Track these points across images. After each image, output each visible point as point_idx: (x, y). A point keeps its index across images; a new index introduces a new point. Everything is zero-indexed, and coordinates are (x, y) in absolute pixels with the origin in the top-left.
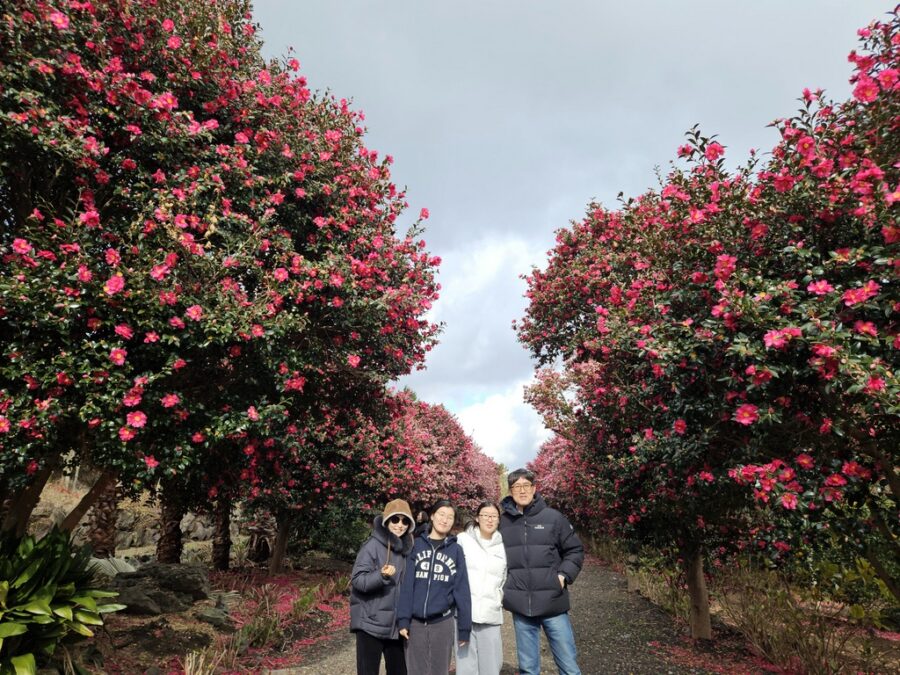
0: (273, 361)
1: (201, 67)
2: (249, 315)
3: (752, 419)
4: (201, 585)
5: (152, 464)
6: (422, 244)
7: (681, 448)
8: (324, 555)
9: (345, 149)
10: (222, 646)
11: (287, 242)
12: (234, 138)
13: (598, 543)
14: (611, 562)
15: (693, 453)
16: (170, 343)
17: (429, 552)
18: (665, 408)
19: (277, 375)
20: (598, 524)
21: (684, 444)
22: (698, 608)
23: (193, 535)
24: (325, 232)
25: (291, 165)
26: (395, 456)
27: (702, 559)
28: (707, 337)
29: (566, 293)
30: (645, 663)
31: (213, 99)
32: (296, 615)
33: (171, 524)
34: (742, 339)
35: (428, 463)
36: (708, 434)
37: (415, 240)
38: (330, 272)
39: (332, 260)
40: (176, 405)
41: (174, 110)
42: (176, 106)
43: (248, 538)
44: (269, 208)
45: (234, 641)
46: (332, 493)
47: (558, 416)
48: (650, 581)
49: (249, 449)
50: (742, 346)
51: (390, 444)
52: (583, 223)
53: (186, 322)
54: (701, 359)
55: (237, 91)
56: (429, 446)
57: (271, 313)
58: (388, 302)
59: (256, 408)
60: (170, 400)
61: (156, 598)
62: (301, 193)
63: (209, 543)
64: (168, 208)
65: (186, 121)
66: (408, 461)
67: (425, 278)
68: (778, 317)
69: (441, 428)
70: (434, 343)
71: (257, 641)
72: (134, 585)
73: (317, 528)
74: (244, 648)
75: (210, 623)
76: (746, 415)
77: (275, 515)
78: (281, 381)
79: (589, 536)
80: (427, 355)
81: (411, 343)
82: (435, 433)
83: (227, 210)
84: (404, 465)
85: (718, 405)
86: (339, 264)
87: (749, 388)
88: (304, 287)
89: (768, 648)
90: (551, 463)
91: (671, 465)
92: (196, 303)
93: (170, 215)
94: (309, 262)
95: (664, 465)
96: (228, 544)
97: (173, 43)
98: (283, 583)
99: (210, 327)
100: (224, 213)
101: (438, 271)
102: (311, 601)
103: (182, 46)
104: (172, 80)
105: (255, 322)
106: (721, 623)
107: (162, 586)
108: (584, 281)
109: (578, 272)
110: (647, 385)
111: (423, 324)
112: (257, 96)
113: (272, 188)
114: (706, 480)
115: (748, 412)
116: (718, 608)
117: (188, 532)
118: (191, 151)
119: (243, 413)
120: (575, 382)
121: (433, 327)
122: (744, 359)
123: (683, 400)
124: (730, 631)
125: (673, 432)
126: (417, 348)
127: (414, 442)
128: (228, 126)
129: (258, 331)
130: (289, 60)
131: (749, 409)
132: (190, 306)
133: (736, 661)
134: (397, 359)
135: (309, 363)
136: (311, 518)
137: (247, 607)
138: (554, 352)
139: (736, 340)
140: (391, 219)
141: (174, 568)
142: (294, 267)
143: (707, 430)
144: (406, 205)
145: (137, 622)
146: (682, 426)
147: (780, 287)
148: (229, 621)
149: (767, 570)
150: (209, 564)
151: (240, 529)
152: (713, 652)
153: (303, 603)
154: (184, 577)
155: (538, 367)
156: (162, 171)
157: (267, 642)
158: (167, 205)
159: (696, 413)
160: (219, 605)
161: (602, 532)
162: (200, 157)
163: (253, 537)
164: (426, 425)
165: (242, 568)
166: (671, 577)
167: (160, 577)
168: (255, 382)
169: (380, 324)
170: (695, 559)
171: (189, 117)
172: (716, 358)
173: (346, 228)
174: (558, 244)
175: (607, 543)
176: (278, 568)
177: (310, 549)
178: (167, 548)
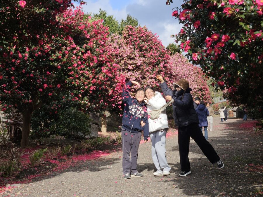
163: (11, 127)
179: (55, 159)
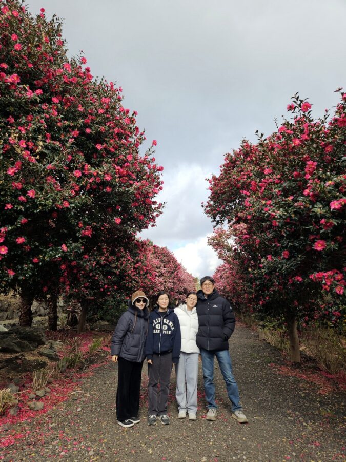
0: (75, 221)
1: (33, 61)
2: (61, 195)
3: (323, 247)
4: (42, 337)
5: (12, 274)
6: (153, 160)
7: (286, 265)
8: (106, 323)
9: (112, 108)
10: (52, 368)
11: (81, 157)
12: (51, 100)
13: (245, 316)
14: (251, 326)
15: (292, 268)
16: (19, 209)
17: (160, 319)
18: (278, 245)
19: (77, 228)
20: (244, 307)
21: (288, 263)
22: (294, 347)
23: (39, 313)
24: (102, 152)
25: (83, 116)
26: (142, 272)
27: (296, 323)
28: (300, 205)
29: (229, 188)
30: (267, 374)
31: (40, 79)
32: (91, 353)
33: (27, 307)
34: (319, 205)
35: (159, 276)
36: (301, 258)
37: (150, 158)
38: (104, 173)
39: (105, 167)
40: (23, 242)
41: (19, 84)
42: (19, 81)
43: (66, 315)
44: (71, 138)
45: (59, 365)
46: (110, 291)
47: (225, 252)
48: (270, 335)
49: (63, 267)
50: (319, 209)
51: (139, 266)
52: (238, 151)
53: (27, 198)
54: (297, 217)
55: (53, 75)
56: (159, 268)
57: (73, 194)
58: (135, 189)
59: (66, 245)
60: (20, 240)
61: (18, 344)
62: (88, 131)
63: (47, 317)
64: (15, 137)
65: (25, 90)
66: (148, 275)
67: (155, 178)
68: (338, 194)
69: (166, 259)
70: (161, 213)
71: (71, 365)
72: (7, 337)
73: (102, 309)
74: (64, 368)
75: (47, 356)
76: (320, 246)
77: (80, 302)
78: (79, 231)
79: (240, 313)
80: (157, 219)
81: (148, 212)
82: (162, 261)
83: (48, 139)
84: (146, 277)
85: (306, 241)
86: (109, 170)
87: (321, 231)
88: (91, 181)
89: (328, 366)
90: (221, 276)
91: (281, 274)
92: (32, 189)
93: (17, 140)
94: (93, 169)
95: (277, 274)
96: (56, 318)
97: (17, 47)
98: (84, 337)
99: (40, 201)
100: (47, 141)
101: (162, 175)
102: (99, 345)
103: (23, 49)
104: (18, 68)
105: (64, 199)
106: (306, 355)
107: (21, 338)
108: (238, 181)
109: (235, 176)
110: (270, 233)
111: (155, 203)
112: (64, 78)
113: (73, 128)
114: (298, 281)
115: (321, 244)
116: (304, 348)
117: (36, 312)
118: (28, 107)
119: (60, 248)
120: (233, 235)
121: (159, 204)
122: (319, 216)
123: (288, 241)
124: (310, 358)
125: (282, 257)
126: (152, 215)
127: (151, 265)
128: (49, 94)
129: (66, 204)
130: (81, 58)
131: (322, 242)
132: (29, 190)
133: (312, 373)
134: (140, 220)
135: (94, 222)
136: (99, 304)
137: (66, 348)
138: (223, 218)
139: (315, 206)
140: (137, 145)
141: (28, 329)
142: (85, 171)
143: (300, 256)
144: (145, 139)
145: (8, 356)
146: (287, 254)
147: (339, 177)
148: (56, 355)
149: (329, 328)
150: (47, 327)
151: (63, 310)
152: (301, 369)
153: (94, 346)
154: (33, 333)
155: (215, 227)
156: (13, 117)
157: (76, 366)
158: (15, 135)
159: (294, 247)
160: (51, 347)
161: (247, 311)
162: (33, 110)
163: (69, 314)
164: (157, 257)
165: (63, 329)
166: (281, 332)
167: (20, 334)
168: (66, 231)
169: (131, 201)
170: (293, 323)
171: (26, 88)
172: (305, 217)
173: (113, 150)
174: (226, 162)
175: (249, 316)
176: (82, 329)
177: (99, 320)
178: (25, 320)
179: (107, 346)
